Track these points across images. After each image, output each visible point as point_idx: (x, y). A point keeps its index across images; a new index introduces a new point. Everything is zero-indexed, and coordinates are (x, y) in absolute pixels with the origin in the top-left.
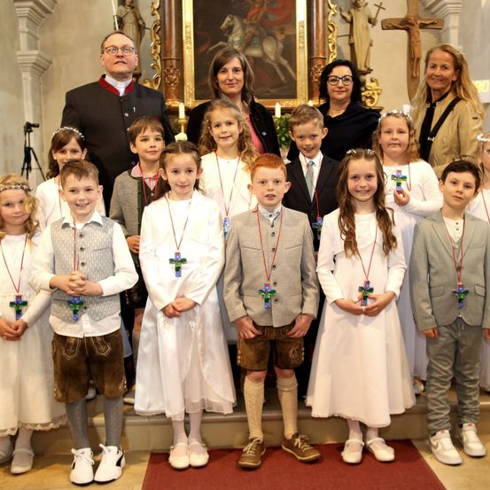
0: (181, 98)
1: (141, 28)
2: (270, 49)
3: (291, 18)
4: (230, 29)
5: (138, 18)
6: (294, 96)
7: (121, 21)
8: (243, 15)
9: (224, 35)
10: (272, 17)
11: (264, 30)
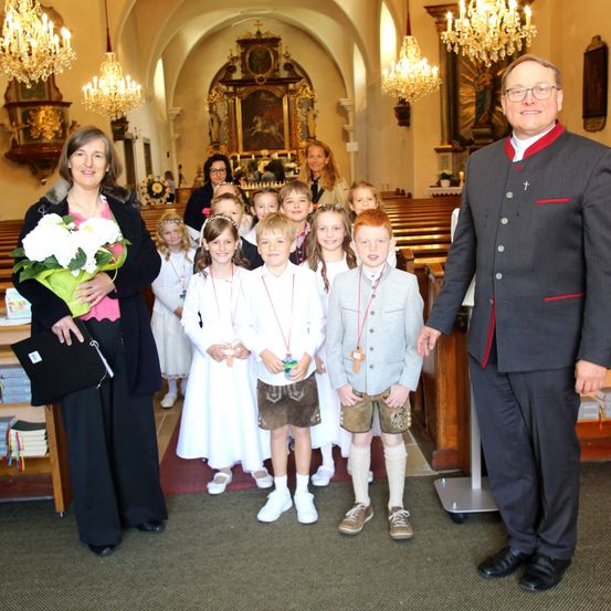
0: (237, 151)
1: (220, 123)
2: (273, 129)
3: (282, 116)
4: (257, 122)
5: (219, 118)
6: (284, 149)
7: (212, 121)
8: (262, 115)
9: (254, 124)
10: (274, 116)
11: (270, 122)
